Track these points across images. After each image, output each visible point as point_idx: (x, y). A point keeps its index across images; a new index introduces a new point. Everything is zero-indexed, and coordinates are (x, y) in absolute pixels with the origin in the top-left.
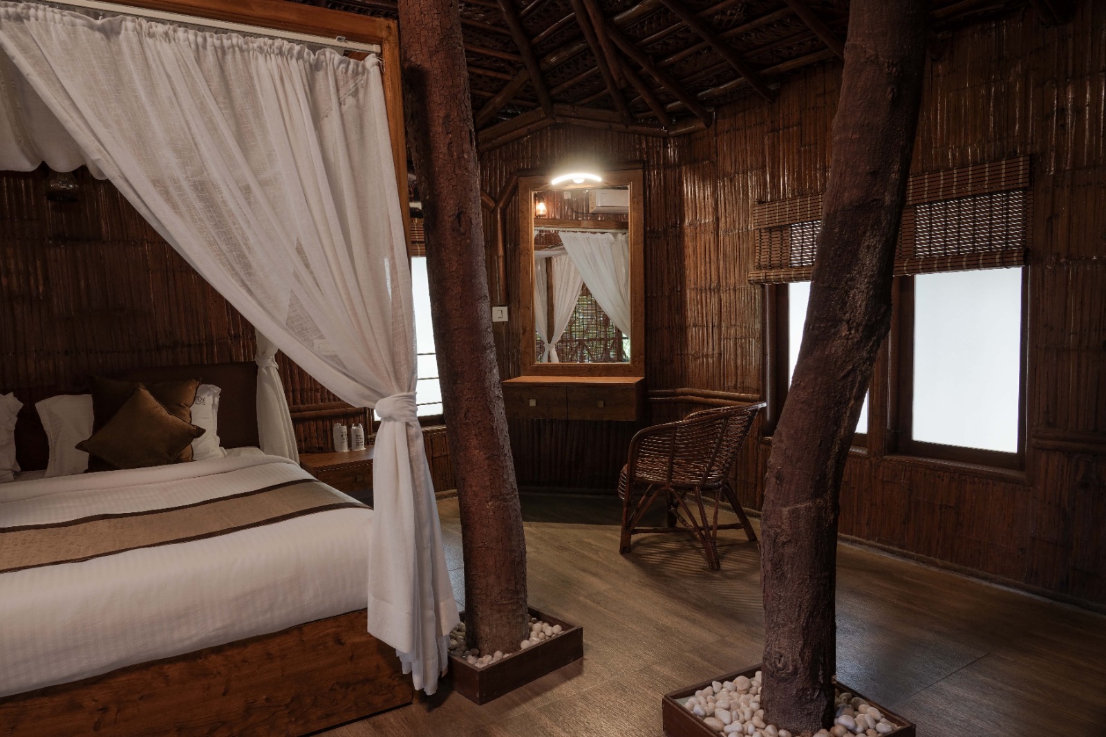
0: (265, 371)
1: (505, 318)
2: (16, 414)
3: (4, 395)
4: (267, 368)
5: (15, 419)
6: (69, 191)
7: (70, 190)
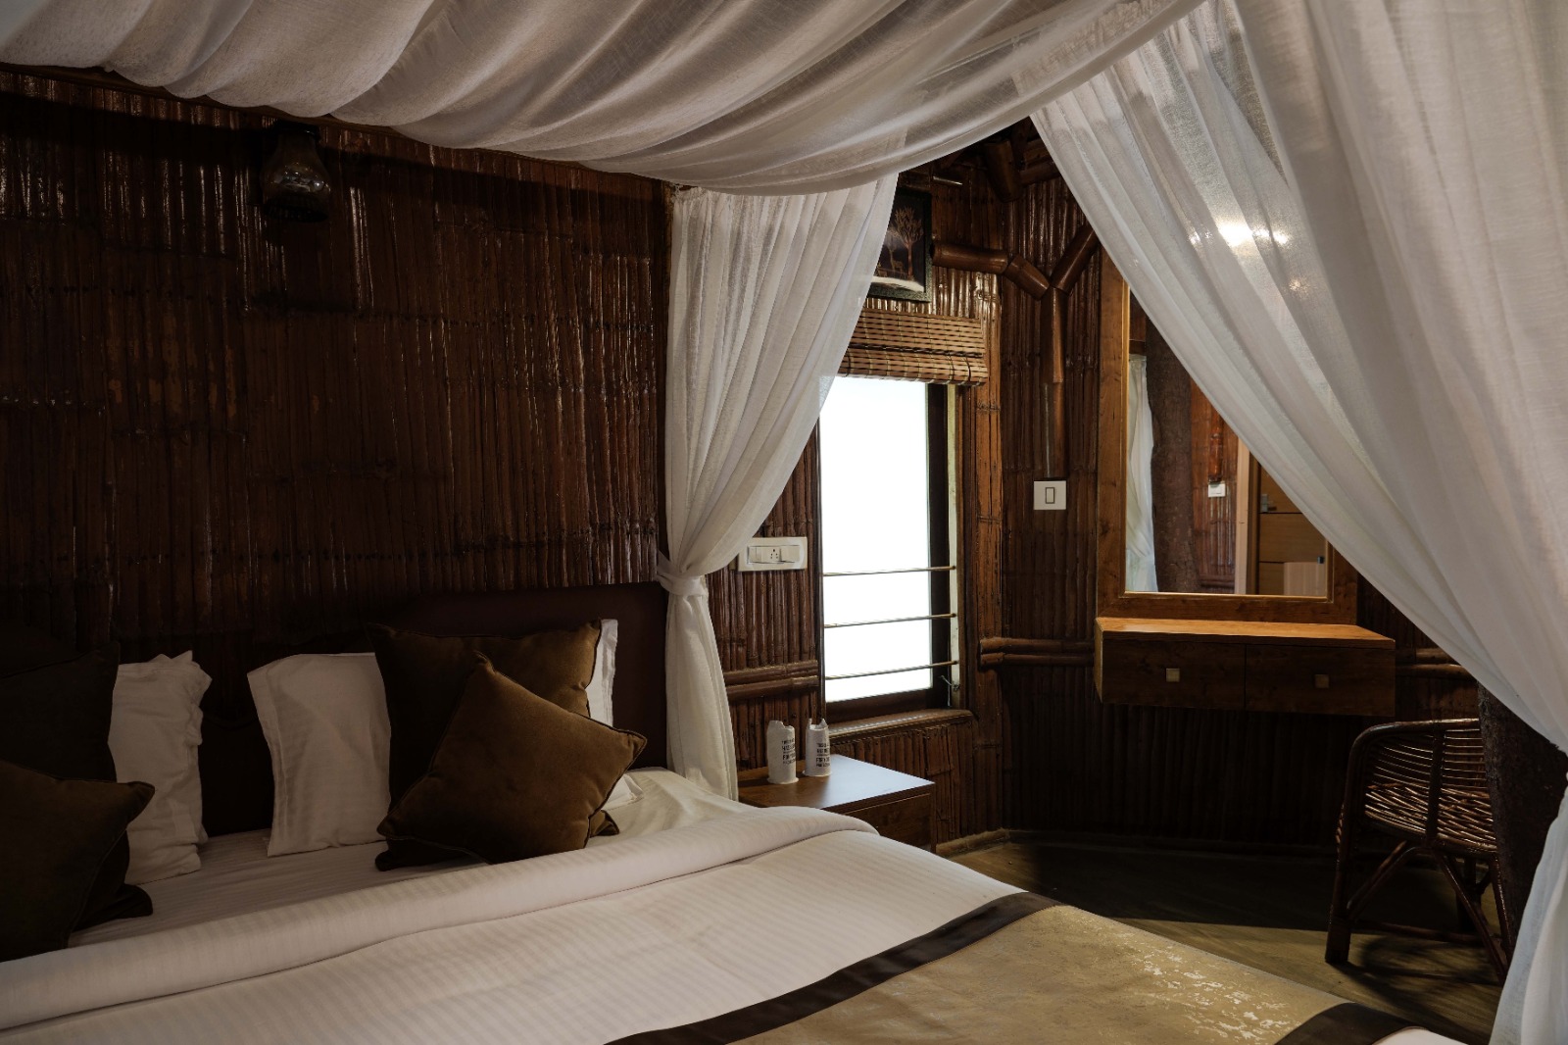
0: (688, 604)
1: (1061, 504)
2: (198, 702)
3: (172, 657)
4: (692, 599)
5: (199, 716)
6: (313, 196)
7: (311, 193)
